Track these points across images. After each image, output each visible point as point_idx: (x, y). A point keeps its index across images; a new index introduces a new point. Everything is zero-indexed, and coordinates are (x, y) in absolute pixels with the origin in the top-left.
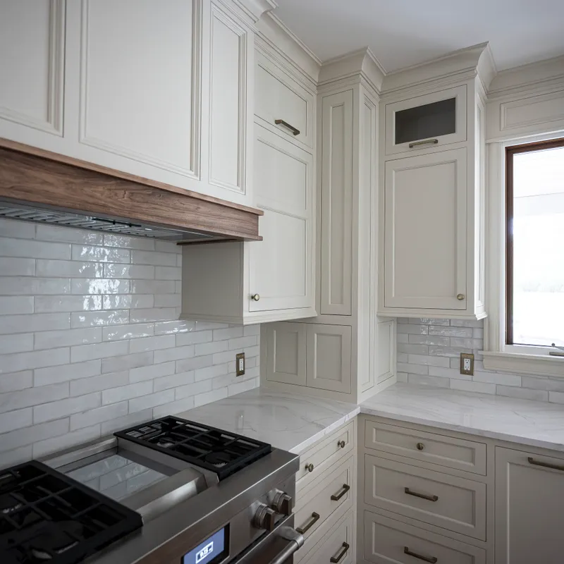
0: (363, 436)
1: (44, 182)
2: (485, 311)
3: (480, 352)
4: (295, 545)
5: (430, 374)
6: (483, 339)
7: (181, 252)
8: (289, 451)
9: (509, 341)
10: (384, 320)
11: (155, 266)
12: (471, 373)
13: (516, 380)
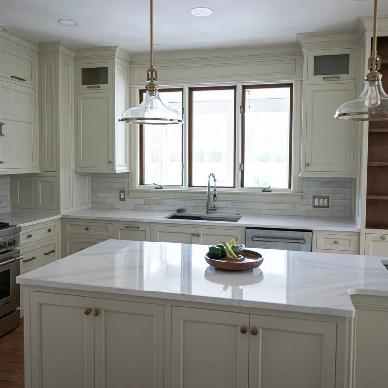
0: (63, 228)
2: (129, 169)
3: (128, 189)
4: (19, 258)
5: (107, 202)
6: (129, 183)
9: (141, 183)
10: (80, 175)
12: (124, 200)
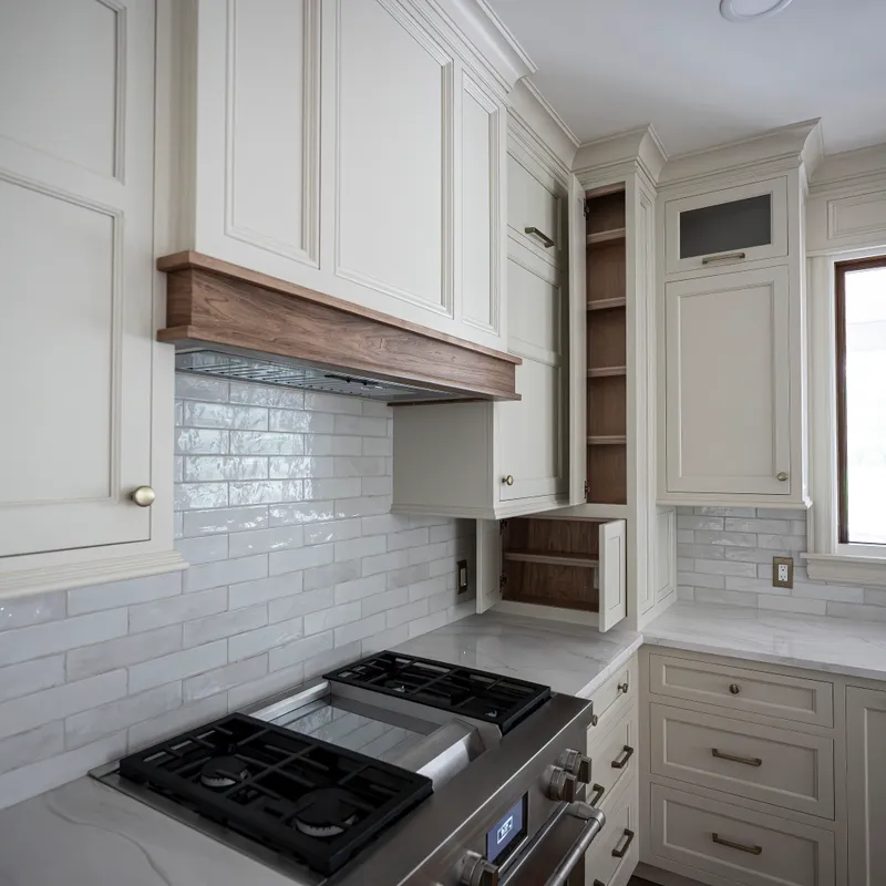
1: (305, 332)
2: (809, 496)
3: (803, 555)
4: (596, 824)
5: (728, 587)
6: (806, 536)
7: (391, 416)
8: (576, 696)
9: (843, 538)
10: (663, 509)
11: (363, 436)
12: (788, 585)
13: (856, 594)
